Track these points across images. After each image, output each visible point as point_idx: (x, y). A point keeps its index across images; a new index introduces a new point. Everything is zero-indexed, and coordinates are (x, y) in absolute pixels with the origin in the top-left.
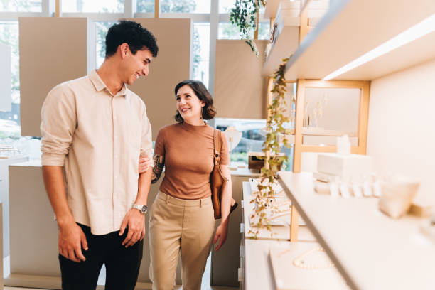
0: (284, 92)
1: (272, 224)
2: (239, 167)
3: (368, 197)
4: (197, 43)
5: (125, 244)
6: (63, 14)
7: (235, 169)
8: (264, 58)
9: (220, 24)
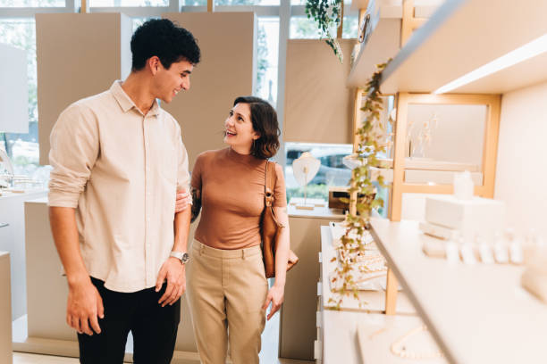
0: (378, 110)
1: (360, 288)
2: (317, 206)
3: (502, 263)
4: (263, 45)
5: (163, 302)
6: (91, 9)
7: (311, 209)
8: (351, 63)
9: (293, 19)
